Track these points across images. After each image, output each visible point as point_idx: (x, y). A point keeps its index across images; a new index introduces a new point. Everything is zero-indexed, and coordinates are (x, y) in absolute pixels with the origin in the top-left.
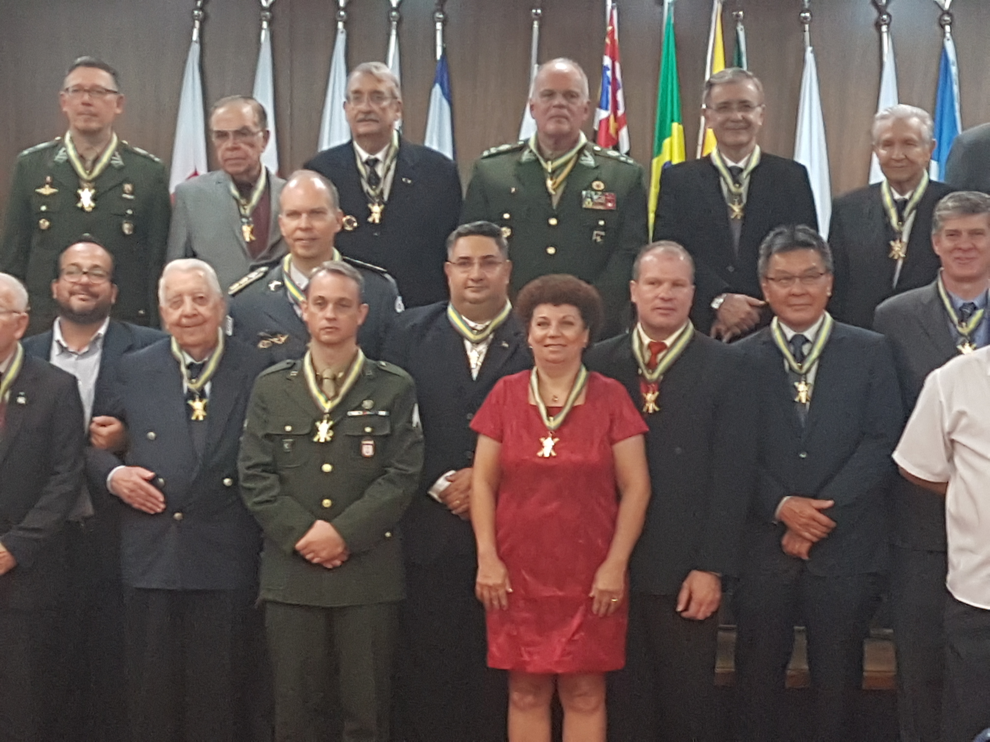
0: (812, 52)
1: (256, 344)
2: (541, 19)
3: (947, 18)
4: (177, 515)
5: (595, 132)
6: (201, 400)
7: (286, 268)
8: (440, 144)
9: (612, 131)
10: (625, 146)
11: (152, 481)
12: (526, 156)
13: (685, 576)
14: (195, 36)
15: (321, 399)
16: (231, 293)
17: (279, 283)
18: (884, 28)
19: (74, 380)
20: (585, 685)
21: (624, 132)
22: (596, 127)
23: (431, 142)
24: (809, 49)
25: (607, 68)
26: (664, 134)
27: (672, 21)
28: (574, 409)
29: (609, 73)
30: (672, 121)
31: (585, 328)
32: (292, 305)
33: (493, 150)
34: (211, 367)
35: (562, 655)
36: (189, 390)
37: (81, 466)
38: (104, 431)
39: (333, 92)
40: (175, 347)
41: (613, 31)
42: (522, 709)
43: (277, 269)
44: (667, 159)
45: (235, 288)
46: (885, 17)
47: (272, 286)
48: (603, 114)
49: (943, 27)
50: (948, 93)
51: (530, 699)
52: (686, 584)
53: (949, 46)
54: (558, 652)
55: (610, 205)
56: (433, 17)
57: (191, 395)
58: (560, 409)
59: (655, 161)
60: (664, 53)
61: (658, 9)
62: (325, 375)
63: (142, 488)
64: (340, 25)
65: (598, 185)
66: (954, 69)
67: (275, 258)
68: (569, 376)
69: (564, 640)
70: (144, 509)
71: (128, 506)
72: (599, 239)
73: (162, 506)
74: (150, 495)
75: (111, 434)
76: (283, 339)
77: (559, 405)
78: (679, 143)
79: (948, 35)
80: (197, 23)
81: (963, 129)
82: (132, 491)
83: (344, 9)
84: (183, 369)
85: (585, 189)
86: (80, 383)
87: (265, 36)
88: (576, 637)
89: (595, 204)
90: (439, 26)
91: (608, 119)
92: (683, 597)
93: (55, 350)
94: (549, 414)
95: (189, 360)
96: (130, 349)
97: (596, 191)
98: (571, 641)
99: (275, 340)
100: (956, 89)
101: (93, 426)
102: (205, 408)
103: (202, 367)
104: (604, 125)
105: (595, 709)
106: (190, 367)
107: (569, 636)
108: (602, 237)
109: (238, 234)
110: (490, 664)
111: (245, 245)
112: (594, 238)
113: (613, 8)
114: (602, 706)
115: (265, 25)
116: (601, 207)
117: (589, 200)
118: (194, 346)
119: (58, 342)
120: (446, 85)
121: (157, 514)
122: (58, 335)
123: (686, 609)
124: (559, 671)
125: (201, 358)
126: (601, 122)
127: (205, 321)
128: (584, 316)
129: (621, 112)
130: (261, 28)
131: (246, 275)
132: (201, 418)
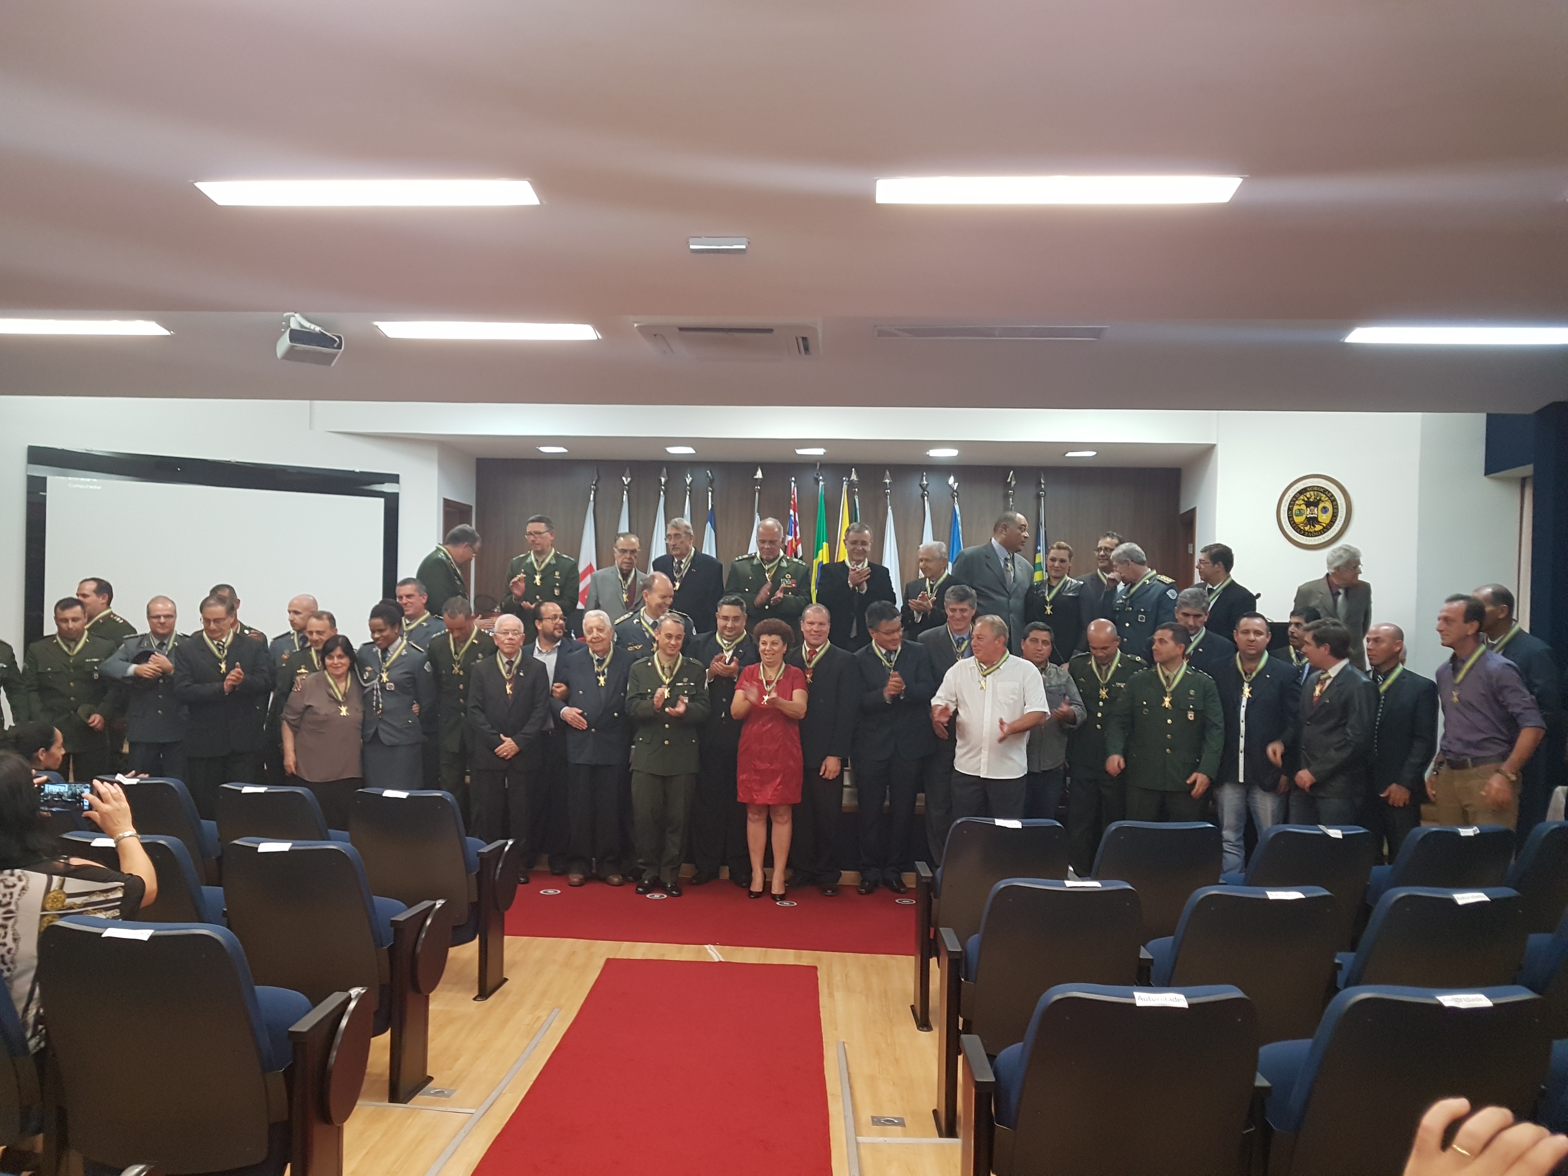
0: (891, 508)
1: (626, 648)
2: (759, 491)
3: (955, 494)
4: (593, 730)
5: (786, 546)
6: (603, 676)
7: (642, 614)
8: (710, 551)
9: (794, 546)
10: (800, 554)
11: (580, 714)
12: (755, 562)
13: (823, 759)
14: (592, 498)
15: (664, 678)
16: (615, 623)
17: (638, 621)
18: (926, 498)
19: (545, 664)
20: (782, 810)
21: (800, 546)
22: (786, 544)
23: (706, 551)
24: (890, 507)
25: (792, 516)
26: (819, 547)
27: (823, 494)
28: (778, 681)
29: (793, 518)
30: (823, 541)
31: (784, 644)
32: (644, 631)
33: (740, 558)
34: (608, 661)
35: (771, 796)
36: (597, 671)
37: (547, 705)
38: (559, 690)
39: (658, 524)
40: (590, 652)
41: (795, 497)
42: (753, 822)
43: (637, 614)
44: (821, 560)
45: (617, 621)
46: (926, 493)
47: (635, 622)
48: (790, 538)
49: (954, 498)
50: (957, 528)
51: (757, 817)
52: (824, 763)
53: (957, 507)
54: (770, 794)
55: (794, 585)
56: (707, 488)
57: (598, 674)
58: (773, 681)
59: (815, 561)
60: (819, 508)
61: (816, 486)
62: (665, 666)
63: (576, 718)
64: (662, 493)
65: (788, 576)
66: (959, 518)
67: (637, 609)
68: (777, 667)
69: (773, 789)
70: (578, 727)
71: (571, 726)
73: (586, 726)
74: (580, 721)
75: (562, 692)
76: (640, 647)
77: (773, 679)
78: (826, 554)
79: (956, 502)
80: (593, 492)
81: (964, 548)
82: (571, 719)
83: (664, 486)
84: (595, 662)
85: (783, 578)
86: (547, 666)
87: (625, 498)
88: (778, 788)
89: (787, 585)
90: (710, 494)
91: (792, 540)
92: (823, 768)
93: (536, 651)
94: (767, 684)
95: (597, 657)
96: (570, 651)
97: (787, 579)
98: (776, 790)
99: (636, 647)
100: (960, 528)
101: (554, 688)
102: (605, 680)
103: (604, 660)
104: (790, 543)
105: (786, 822)
106: (598, 660)
107: (775, 787)
109: (621, 598)
110: (739, 800)
111: (624, 604)
113: (794, 487)
114: (791, 820)
115: (625, 492)
116: (789, 587)
117: (784, 583)
118: (599, 651)
119: (538, 648)
120: (713, 522)
121: (584, 730)
122: (537, 645)
123: (824, 774)
124: (770, 803)
125: (603, 657)
126: (788, 542)
127: (603, 640)
128: (783, 639)
129: (798, 537)
130: (623, 495)
131: (623, 615)
132: (603, 685)
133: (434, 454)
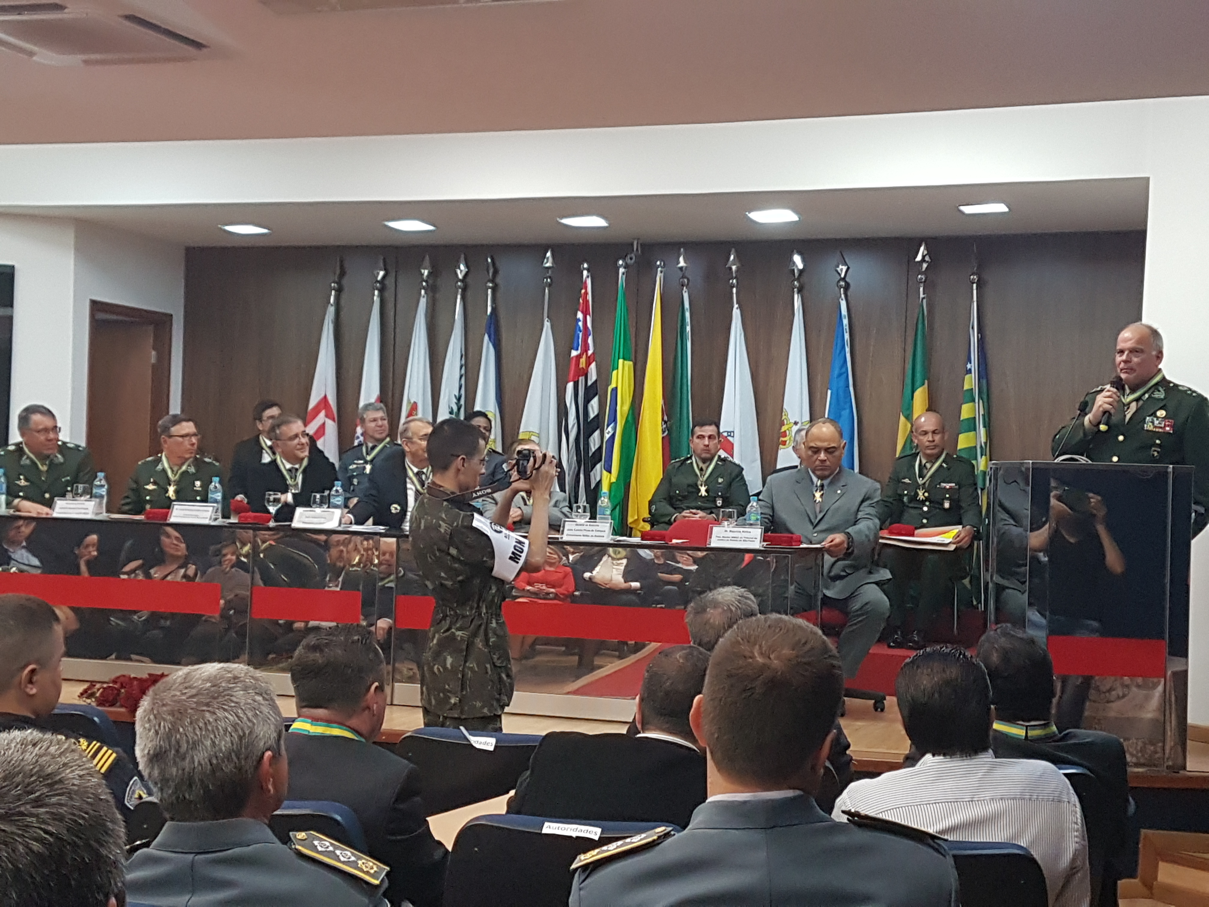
0: (739, 308)
2: (550, 286)
3: (842, 283)
14: (332, 300)
18: (796, 291)
21: (593, 367)
24: (736, 306)
25: (579, 320)
26: (614, 367)
27: (623, 287)
29: (580, 324)
30: (619, 358)
41: (587, 294)
44: (614, 386)
46: (796, 282)
49: (840, 290)
55: (1168, 429)
56: (487, 284)
65: (1161, 413)
72: (1156, 454)
79: (843, 296)
85: (1149, 416)
89: (1156, 427)
90: (490, 292)
97: (1158, 418)
108: (1158, 452)
112: (1152, 452)
113: (588, 277)
116: (1160, 430)
117: (1151, 424)
120: (491, 334)
129: (590, 352)
130: (374, 295)
133: (69, 237)
